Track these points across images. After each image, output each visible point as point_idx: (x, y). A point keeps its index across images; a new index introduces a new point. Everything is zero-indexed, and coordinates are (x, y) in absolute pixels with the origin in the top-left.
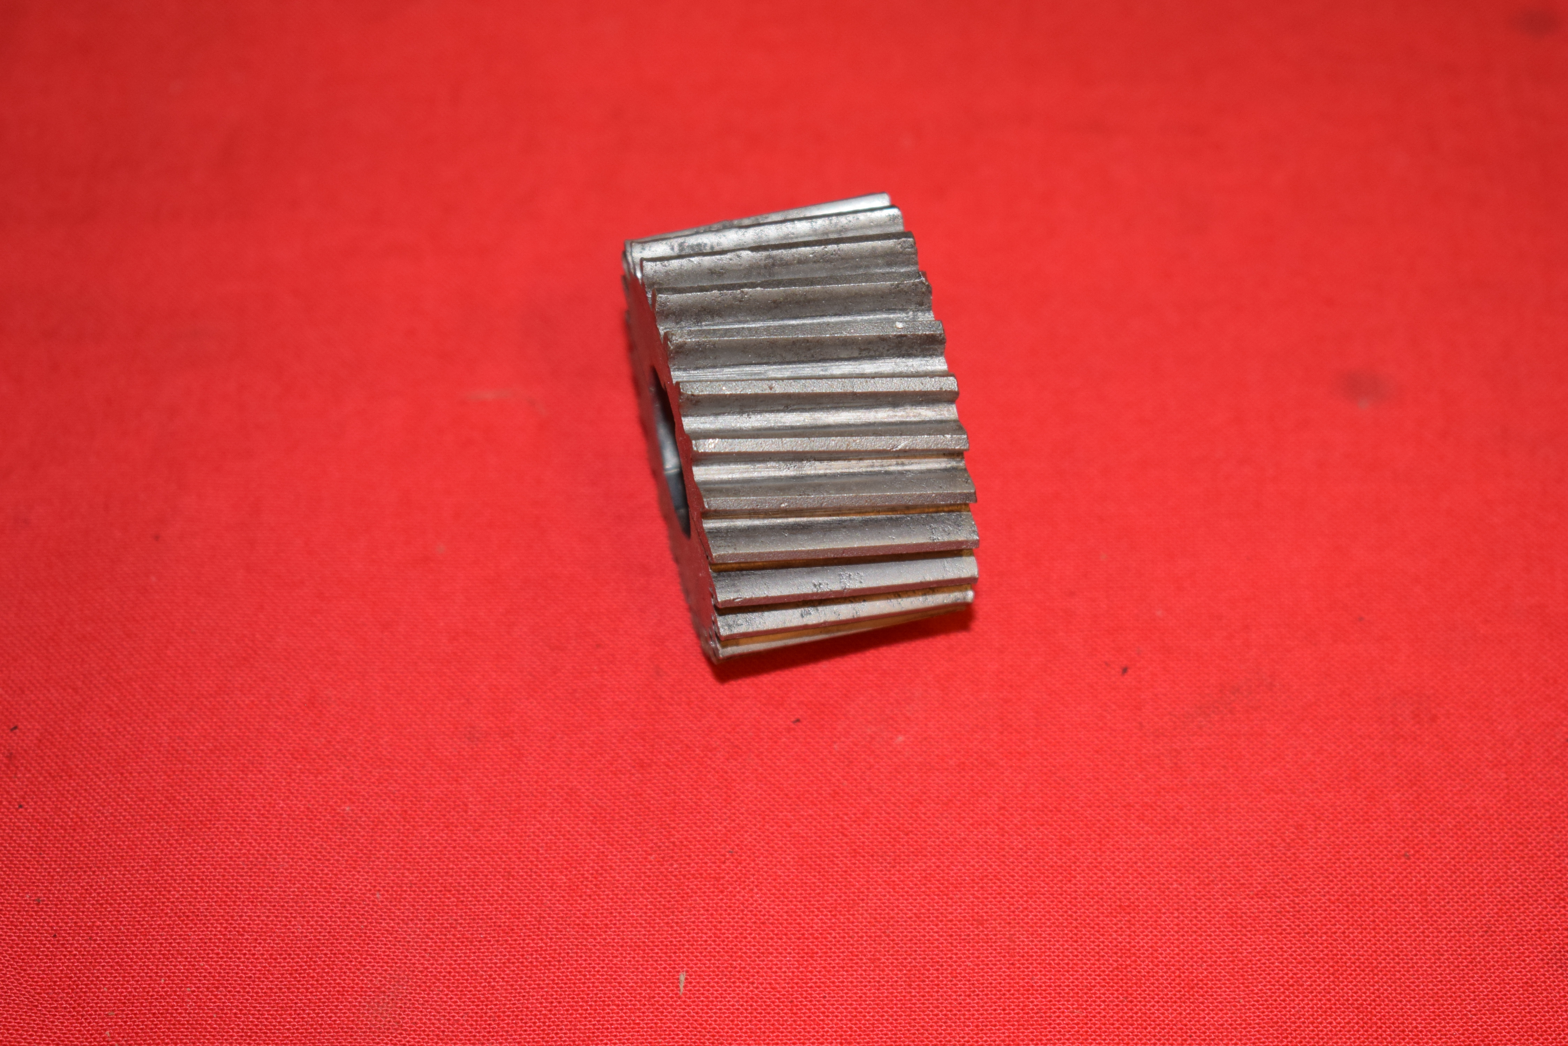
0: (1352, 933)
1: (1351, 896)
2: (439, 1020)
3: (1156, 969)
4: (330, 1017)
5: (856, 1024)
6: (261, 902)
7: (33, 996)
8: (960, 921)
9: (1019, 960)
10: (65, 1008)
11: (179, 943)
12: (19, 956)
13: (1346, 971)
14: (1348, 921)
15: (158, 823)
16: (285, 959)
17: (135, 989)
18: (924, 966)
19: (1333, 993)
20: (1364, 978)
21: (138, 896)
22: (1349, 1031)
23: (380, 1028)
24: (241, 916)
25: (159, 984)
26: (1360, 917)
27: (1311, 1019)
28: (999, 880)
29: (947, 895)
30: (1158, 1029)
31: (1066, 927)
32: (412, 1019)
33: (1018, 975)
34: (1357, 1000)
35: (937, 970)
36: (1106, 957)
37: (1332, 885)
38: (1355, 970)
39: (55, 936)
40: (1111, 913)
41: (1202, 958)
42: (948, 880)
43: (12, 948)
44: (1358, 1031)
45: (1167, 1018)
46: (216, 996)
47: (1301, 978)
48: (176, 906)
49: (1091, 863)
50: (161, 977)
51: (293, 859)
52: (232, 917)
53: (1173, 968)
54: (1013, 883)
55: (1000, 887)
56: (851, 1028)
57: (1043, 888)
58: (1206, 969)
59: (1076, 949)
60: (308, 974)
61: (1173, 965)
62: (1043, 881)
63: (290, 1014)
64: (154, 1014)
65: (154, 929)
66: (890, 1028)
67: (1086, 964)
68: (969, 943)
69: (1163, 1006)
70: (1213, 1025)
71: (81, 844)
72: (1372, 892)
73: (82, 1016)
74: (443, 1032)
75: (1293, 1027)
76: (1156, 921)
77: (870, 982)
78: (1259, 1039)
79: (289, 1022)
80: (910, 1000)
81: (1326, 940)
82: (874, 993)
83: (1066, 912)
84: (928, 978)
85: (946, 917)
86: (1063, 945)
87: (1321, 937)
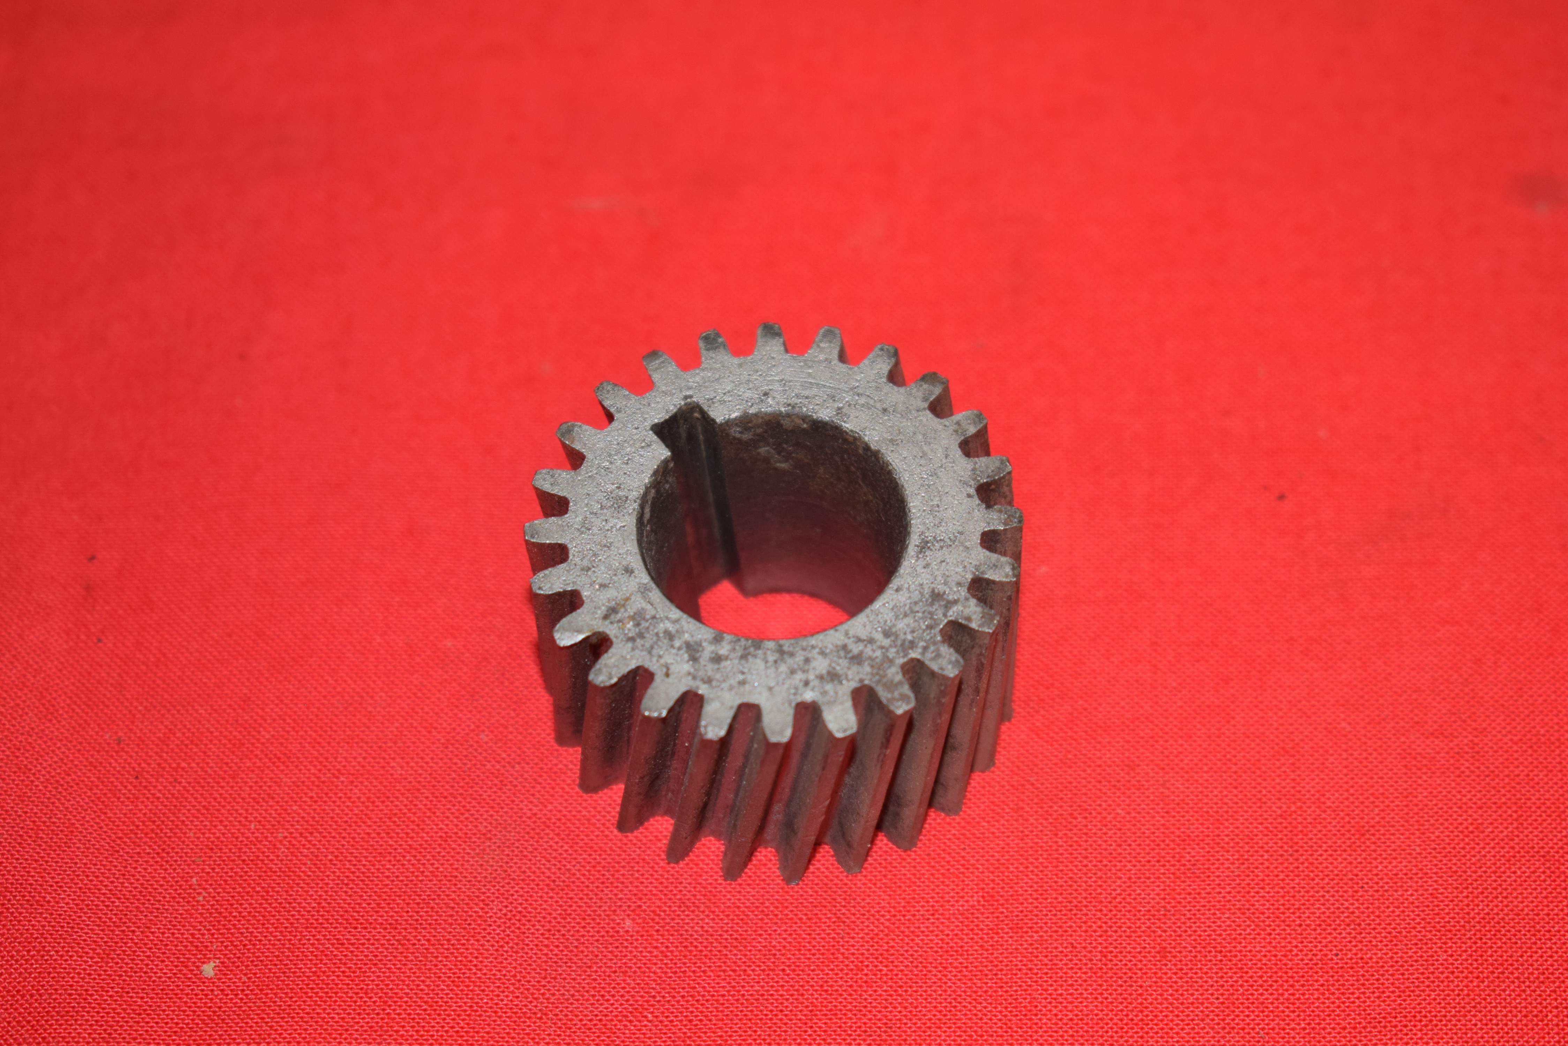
0: (1537, 775)
1: (1535, 735)
2: (549, 869)
3: (1324, 816)
4: (433, 864)
5: (998, 876)
6: (357, 743)
7: (114, 841)
8: (1110, 766)
9: (1174, 809)
10: (149, 853)
11: (270, 787)
12: (99, 798)
13: (1530, 816)
14: (1532, 763)
15: (246, 659)
16: (383, 802)
17: (223, 834)
18: (1071, 814)
19: (1517, 840)
20: (1550, 824)
21: (225, 737)
22: (1535, 881)
23: (486, 877)
24: (336, 758)
25: (249, 829)
26: (1546, 759)
27: (1494, 869)
28: (1152, 722)
29: (1094, 739)
30: (1326, 881)
31: (1225, 772)
32: (520, 868)
33: (1174, 825)
34: (1543, 848)
35: (1086, 818)
36: (1269, 804)
37: (1514, 724)
38: (1541, 816)
39: (137, 778)
40: (1274, 756)
41: (1373, 802)
42: (1096, 723)
43: (91, 789)
44: (1545, 881)
45: (1336, 867)
46: (310, 842)
47: (1482, 824)
48: (267, 748)
49: (1251, 702)
50: (250, 822)
51: (390, 697)
52: (327, 758)
53: (1342, 814)
54: (1166, 725)
55: (1152, 730)
56: (993, 881)
57: (1200, 730)
58: (1378, 815)
59: (1236, 796)
60: (409, 818)
61: (1342, 811)
62: (1200, 722)
63: (390, 861)
64: (244, 861)
65: (243, 771)
66: (1036, 880)
67: (1246, 812)
68: (1119, 789)
69: (1331, 855)
70: (1387, 874)
71: (164, 681)
72: (1558, 731)
73: (167, 862)
74: (554, 881)
75: (1474, 876)
76: (1323, 764)
77: (1012, 832)
78: (1436, 889)
79: (388, 869)
80: (1057, 850)
81: (1509, 784)
82: (1017, 844)
83: (1225, 756)
84: (1076, 826)
85: (1094, 762)
86: (1221, 792)
87: (1503, 780)
